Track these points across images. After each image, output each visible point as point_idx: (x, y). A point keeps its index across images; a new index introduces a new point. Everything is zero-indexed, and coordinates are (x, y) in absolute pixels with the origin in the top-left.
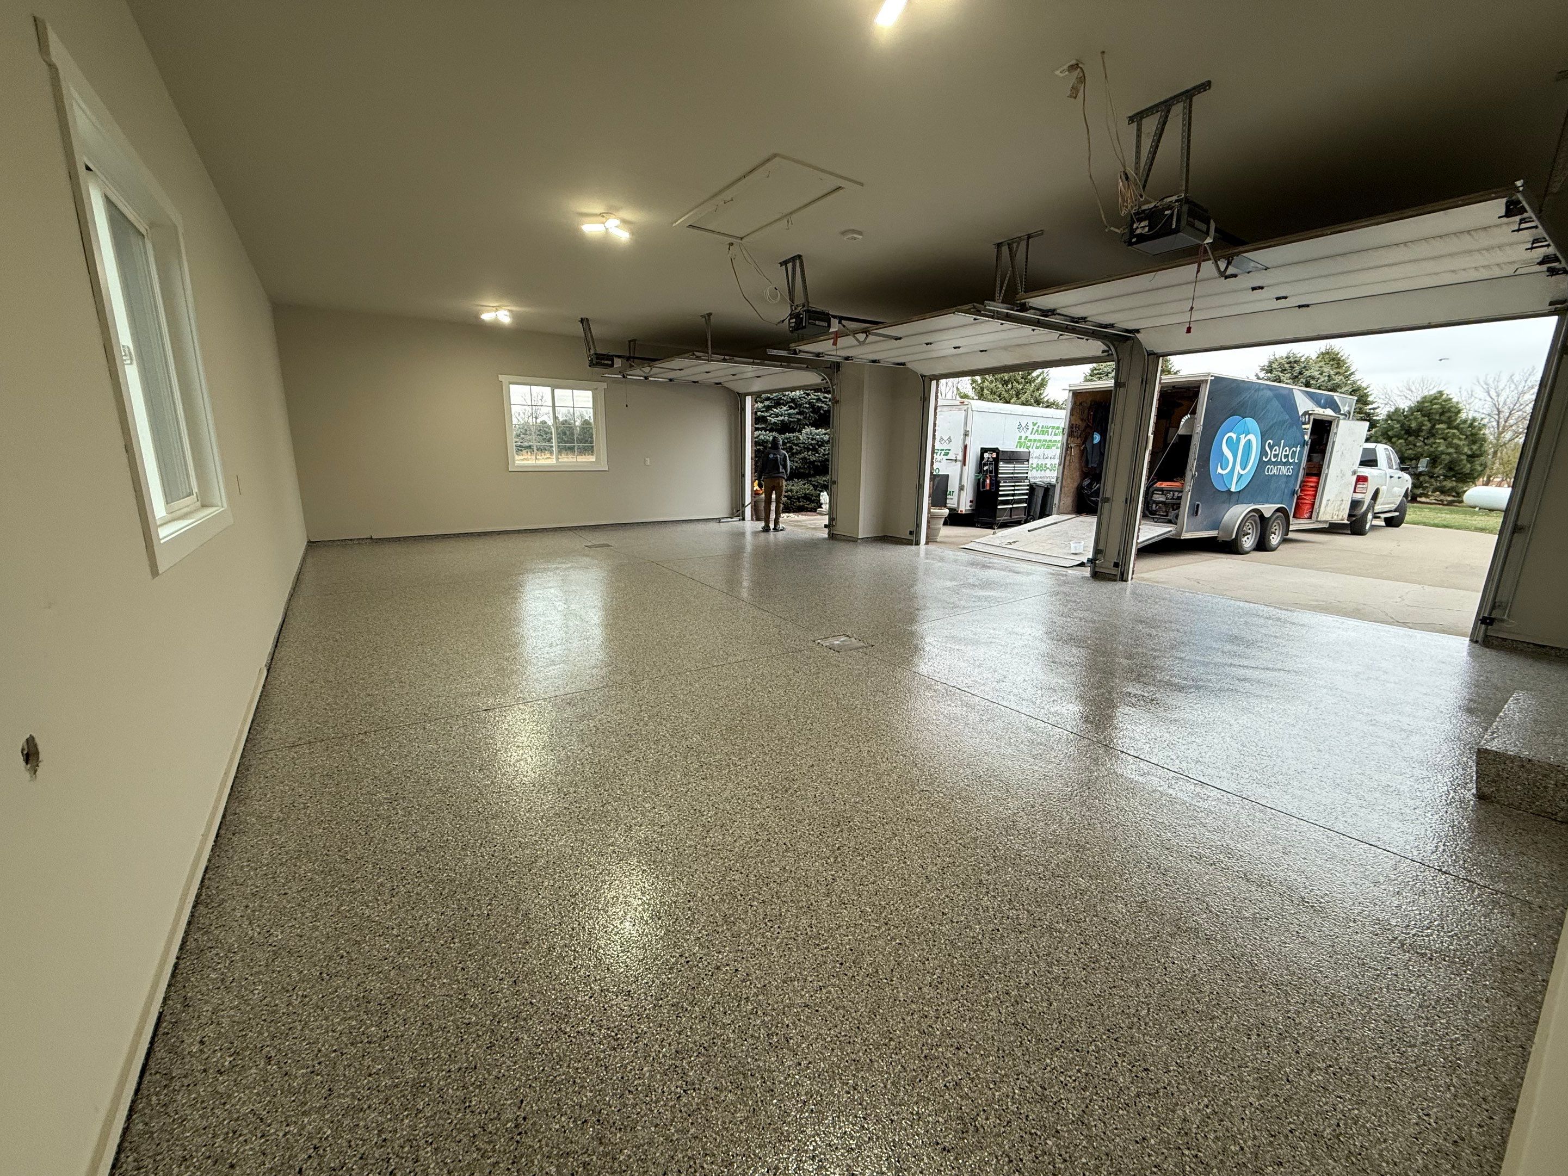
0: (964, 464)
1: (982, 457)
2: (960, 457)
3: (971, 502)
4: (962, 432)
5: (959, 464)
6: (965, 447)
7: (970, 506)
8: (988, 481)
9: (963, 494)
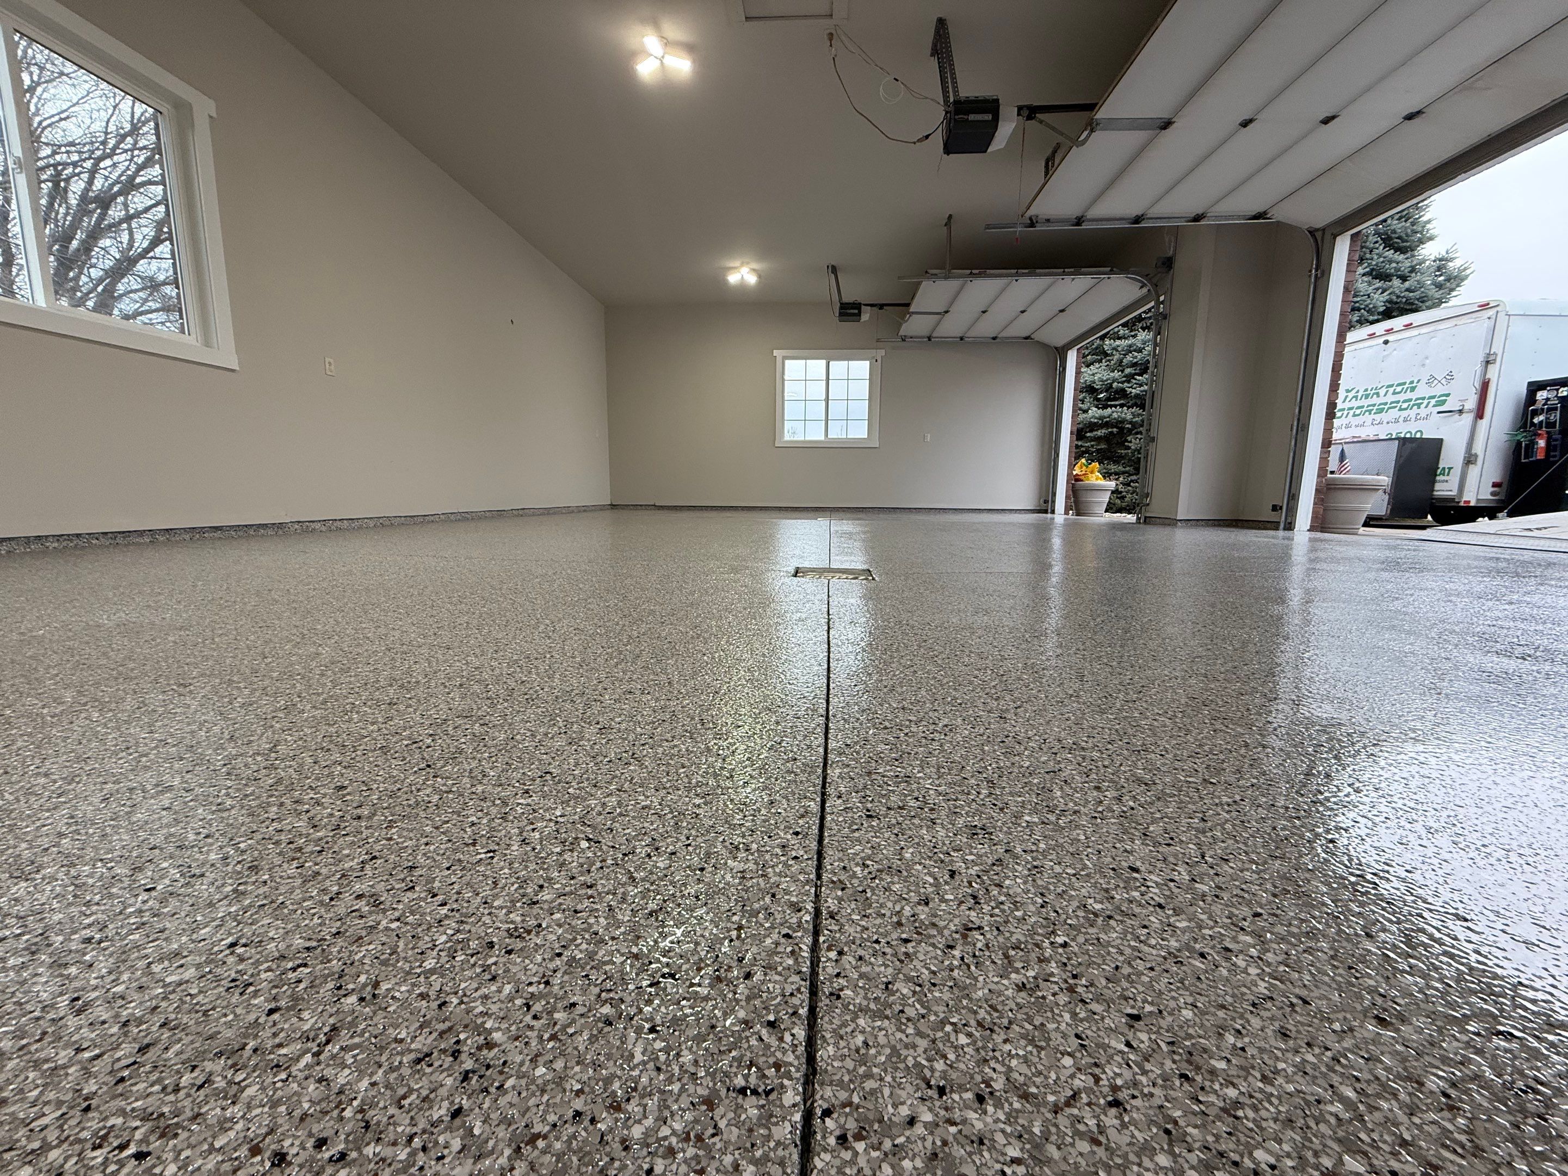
0: (1480, 414)
1: (1531, 397)
2: (1471, 404)
3: (1494, 485)
4: (1481, 358)
5: (1468, 418)
6: (1485, 386)
7: (1493, 494)
8: (1542, 443)
9: (1474, 471)
